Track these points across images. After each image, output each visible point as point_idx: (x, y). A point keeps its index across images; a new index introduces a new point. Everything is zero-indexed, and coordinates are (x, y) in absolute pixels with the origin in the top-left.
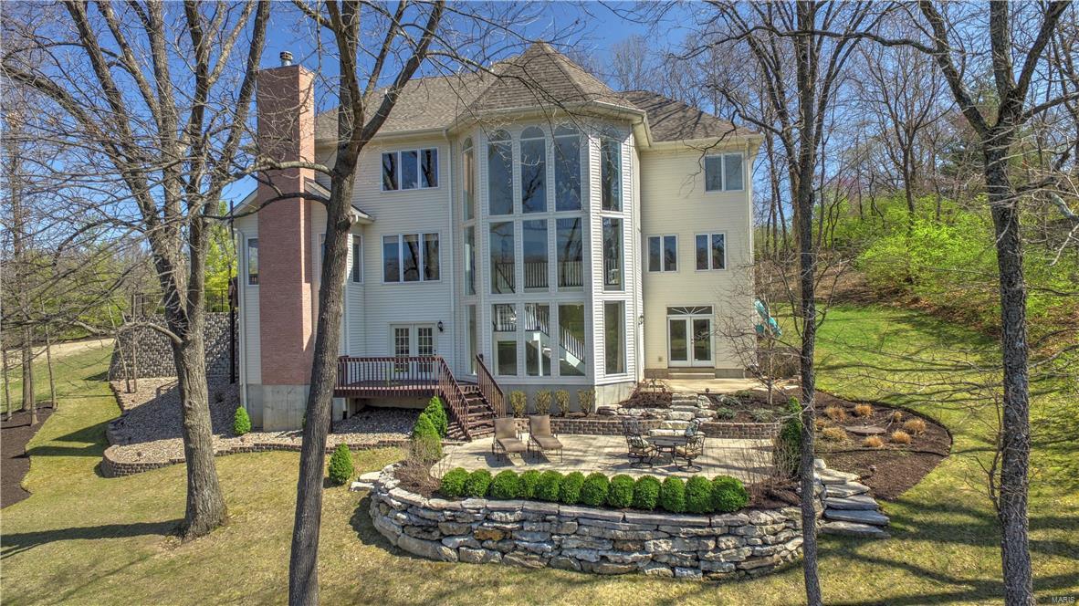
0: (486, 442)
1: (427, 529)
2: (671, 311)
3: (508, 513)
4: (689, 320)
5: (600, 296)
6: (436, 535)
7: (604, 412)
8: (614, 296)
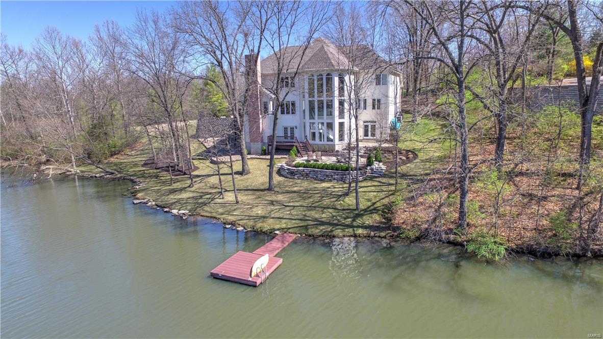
0: (306, 158)
1: (292, 173)
2: (364, 122)
3: (307, 170)
4: (370, 125)
5: (337, 121)
6: (294, 174)
7: (337, 151)
8: (341, 121)
